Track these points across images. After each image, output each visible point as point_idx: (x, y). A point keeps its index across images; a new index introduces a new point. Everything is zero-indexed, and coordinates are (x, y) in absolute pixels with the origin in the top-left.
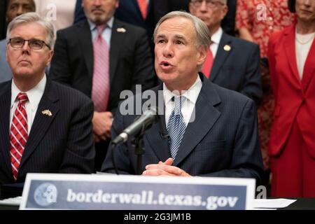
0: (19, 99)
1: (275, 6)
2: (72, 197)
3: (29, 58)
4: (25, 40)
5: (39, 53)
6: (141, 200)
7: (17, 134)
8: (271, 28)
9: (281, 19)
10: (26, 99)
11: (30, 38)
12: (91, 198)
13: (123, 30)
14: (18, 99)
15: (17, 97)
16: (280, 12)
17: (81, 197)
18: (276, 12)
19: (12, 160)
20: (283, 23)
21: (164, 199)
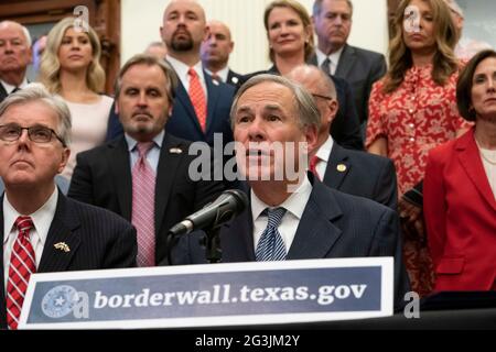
0: (20, 228)
1: (419, 107)
2: (101, 302)
3: (30, 157)
4: (22, 128)
5: (47, 149)
6: (212, 298)
8: (412, 139)
9: (428, 125)
10: (31, 227)
11: (31, 123)
12: (132, 301)
14: (16, 227)
15: (15, 224)
16: (426, 115)
17: (116, 300)
18: (420, 116)
19: (9, 320)
20: (430, 130)
21: (248, 295)
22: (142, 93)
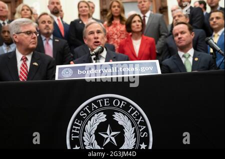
7: (23, 75)
13: (58, 41)
15: (22, 58)
16: (120, 33)
22: (47, 23)
